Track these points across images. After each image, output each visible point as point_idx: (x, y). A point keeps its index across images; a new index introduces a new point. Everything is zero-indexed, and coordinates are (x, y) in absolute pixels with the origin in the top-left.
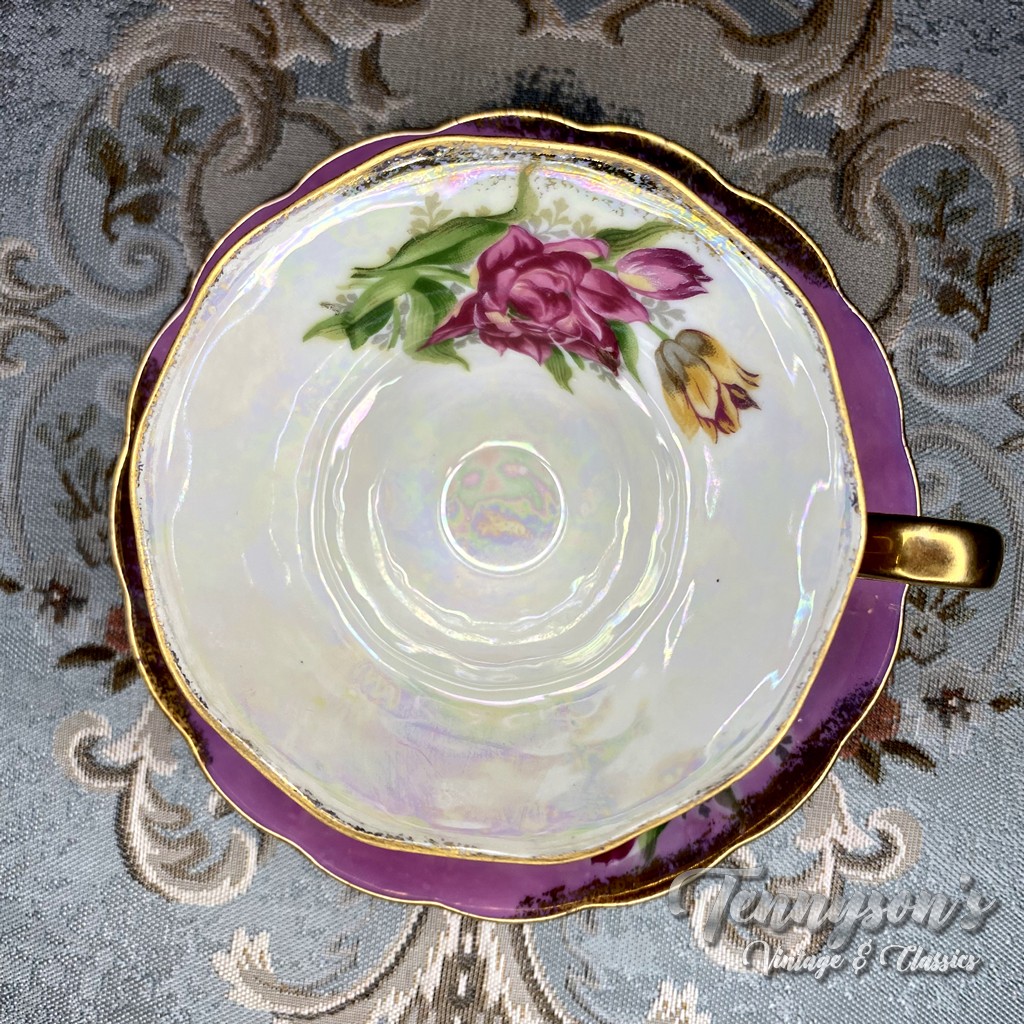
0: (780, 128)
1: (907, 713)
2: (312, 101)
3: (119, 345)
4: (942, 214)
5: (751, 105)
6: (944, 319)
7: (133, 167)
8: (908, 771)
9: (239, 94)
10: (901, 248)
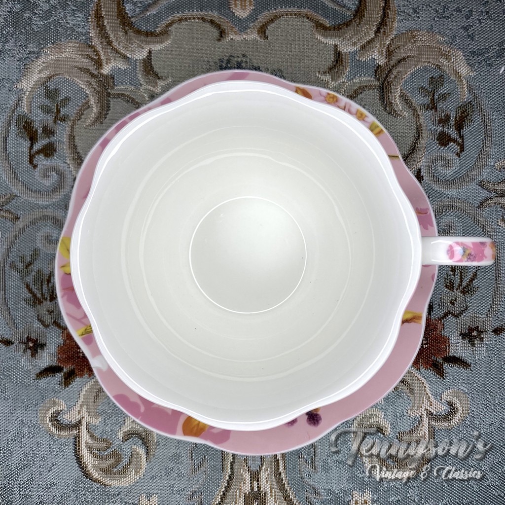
0: (350, 68)
1: (453, 342)
2: (122, 87)
3: (45, 218)
4: (434, 99)
5: (334, 60)
6: (442, 148)
7: (40, 131)
8: (457, 370)
9: (86, 89)
10: (416, 117)
